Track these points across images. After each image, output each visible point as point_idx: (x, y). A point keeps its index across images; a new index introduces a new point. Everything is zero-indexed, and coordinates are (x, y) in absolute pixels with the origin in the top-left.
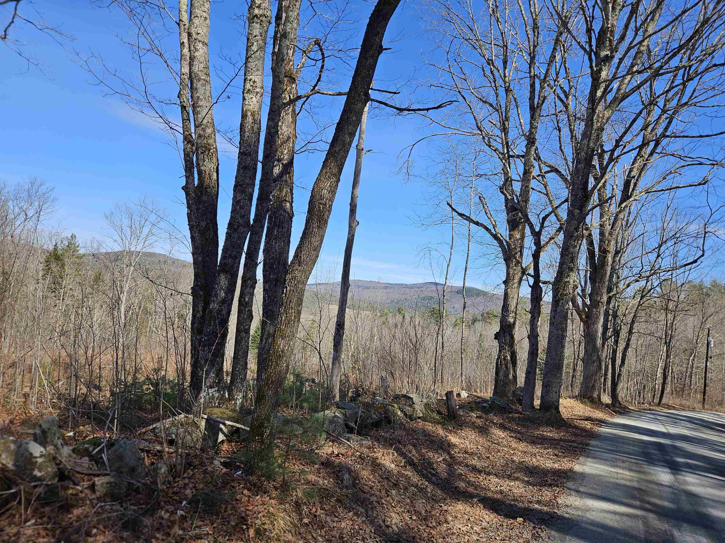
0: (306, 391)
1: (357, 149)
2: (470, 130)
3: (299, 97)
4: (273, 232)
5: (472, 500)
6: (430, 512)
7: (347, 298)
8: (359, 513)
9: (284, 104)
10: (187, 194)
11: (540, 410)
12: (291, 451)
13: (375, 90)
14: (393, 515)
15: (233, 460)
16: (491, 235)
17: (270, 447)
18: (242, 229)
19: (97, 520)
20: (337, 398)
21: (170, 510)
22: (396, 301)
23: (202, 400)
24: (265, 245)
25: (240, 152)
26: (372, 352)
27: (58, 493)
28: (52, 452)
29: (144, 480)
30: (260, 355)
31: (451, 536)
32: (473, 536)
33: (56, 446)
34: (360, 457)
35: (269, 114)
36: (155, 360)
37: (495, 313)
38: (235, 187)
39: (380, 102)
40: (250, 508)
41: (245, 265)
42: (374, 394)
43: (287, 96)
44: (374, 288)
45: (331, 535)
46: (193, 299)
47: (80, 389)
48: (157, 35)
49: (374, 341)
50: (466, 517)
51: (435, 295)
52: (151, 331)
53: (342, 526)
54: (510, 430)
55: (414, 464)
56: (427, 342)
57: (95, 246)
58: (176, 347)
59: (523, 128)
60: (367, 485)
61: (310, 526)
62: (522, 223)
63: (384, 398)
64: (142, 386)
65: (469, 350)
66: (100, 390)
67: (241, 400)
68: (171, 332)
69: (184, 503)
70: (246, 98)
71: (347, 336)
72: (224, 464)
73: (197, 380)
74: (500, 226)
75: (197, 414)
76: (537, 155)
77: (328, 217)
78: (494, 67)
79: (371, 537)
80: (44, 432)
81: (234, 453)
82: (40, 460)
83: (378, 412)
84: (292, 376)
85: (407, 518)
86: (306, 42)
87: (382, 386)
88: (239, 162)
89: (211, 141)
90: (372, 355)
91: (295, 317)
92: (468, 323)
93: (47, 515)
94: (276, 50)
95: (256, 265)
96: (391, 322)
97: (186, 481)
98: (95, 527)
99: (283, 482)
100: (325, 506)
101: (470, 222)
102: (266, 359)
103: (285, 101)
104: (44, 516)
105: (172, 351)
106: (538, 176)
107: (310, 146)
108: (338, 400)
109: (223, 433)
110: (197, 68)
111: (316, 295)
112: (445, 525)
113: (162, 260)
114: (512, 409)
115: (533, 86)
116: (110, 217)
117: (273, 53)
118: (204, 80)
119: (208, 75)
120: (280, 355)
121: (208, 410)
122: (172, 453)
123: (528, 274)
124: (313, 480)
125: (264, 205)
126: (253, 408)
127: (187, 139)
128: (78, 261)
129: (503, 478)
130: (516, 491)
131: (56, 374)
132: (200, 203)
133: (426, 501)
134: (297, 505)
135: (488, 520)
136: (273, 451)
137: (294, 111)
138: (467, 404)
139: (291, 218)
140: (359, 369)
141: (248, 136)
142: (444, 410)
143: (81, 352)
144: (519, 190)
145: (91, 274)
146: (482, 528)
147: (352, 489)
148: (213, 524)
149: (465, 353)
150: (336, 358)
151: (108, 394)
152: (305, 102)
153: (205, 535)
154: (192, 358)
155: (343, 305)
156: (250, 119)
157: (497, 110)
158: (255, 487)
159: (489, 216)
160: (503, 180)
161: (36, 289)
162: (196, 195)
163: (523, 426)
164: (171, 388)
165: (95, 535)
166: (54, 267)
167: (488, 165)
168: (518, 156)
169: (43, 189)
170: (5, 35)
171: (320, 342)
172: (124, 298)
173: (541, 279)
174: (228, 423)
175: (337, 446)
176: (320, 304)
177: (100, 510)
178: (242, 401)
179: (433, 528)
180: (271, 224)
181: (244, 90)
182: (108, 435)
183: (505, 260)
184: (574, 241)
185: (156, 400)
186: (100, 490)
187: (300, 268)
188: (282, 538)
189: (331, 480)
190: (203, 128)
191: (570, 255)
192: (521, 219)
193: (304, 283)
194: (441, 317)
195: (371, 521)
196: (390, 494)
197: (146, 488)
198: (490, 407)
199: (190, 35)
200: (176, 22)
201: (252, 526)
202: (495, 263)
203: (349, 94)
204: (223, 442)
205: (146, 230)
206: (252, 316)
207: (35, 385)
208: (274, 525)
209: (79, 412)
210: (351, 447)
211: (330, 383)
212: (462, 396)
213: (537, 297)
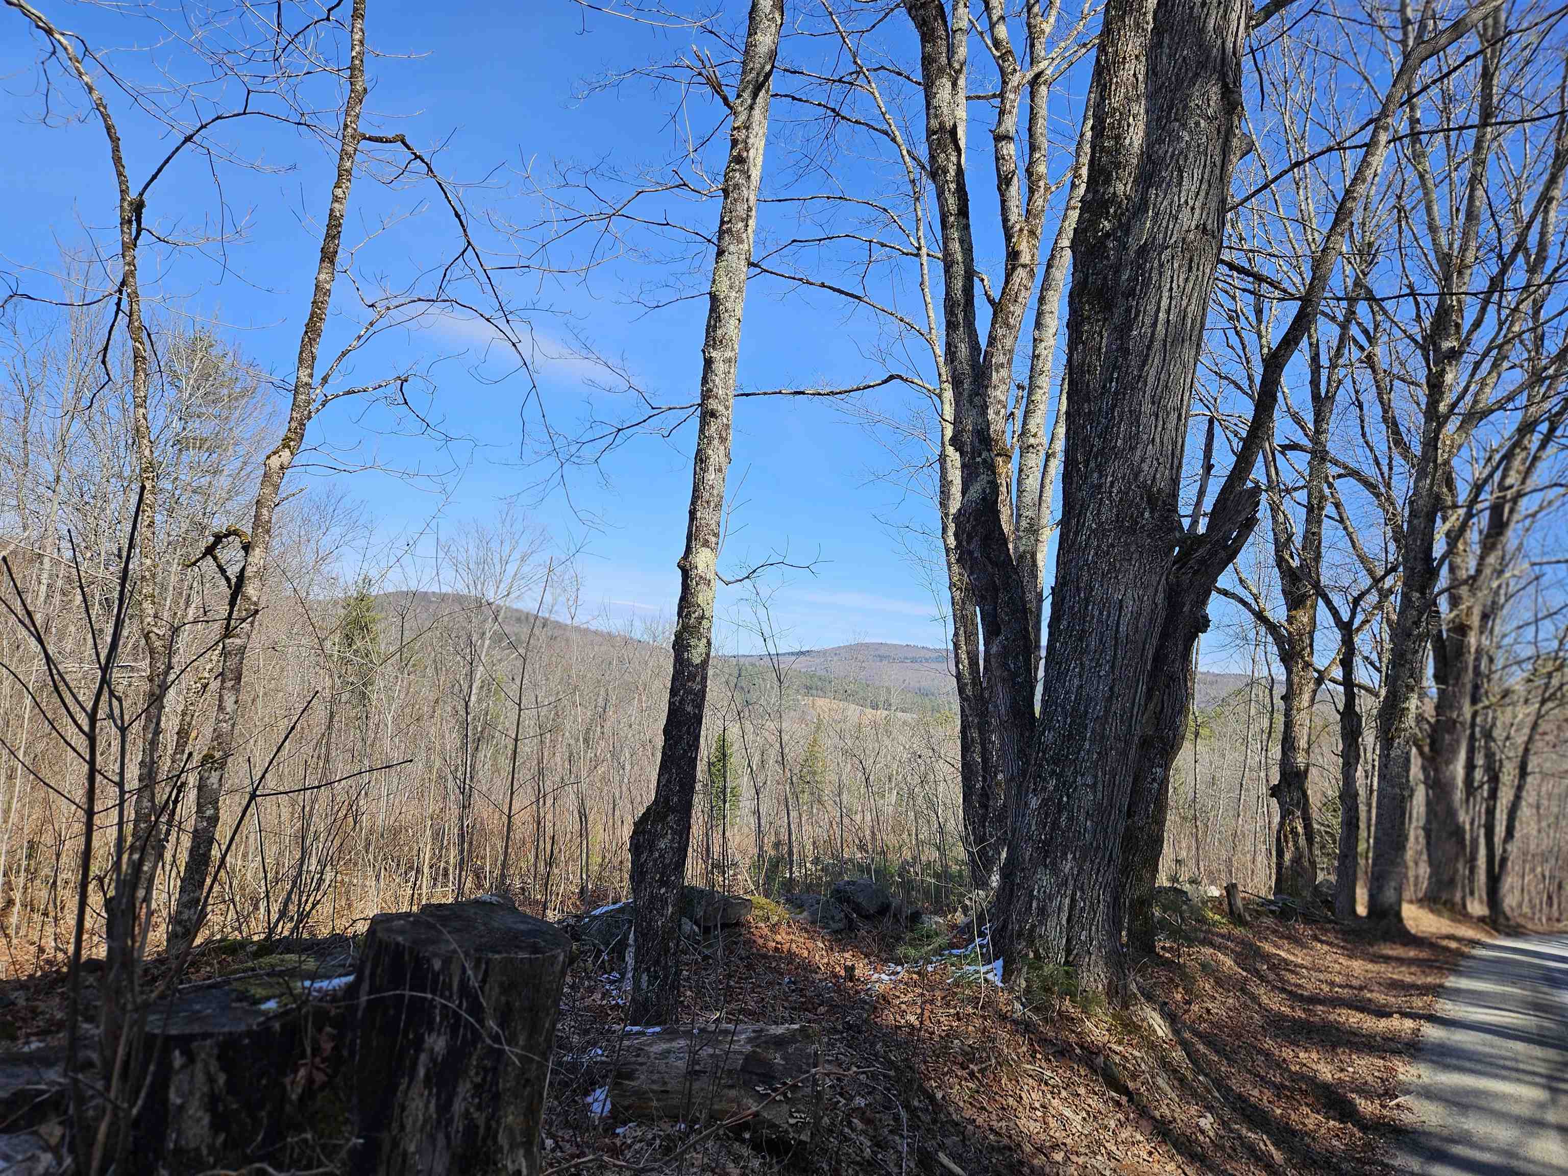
11: (1368, 919)
16: (1252, 613)
44: (914, 660)
62: (1310, 596)
123: (1332, 681)
138: (1254, 906)
183: (1282, 660)
184: (1414, 643)
191: (1408, 666)
192: (1309, 590)
213: (1352, 731)
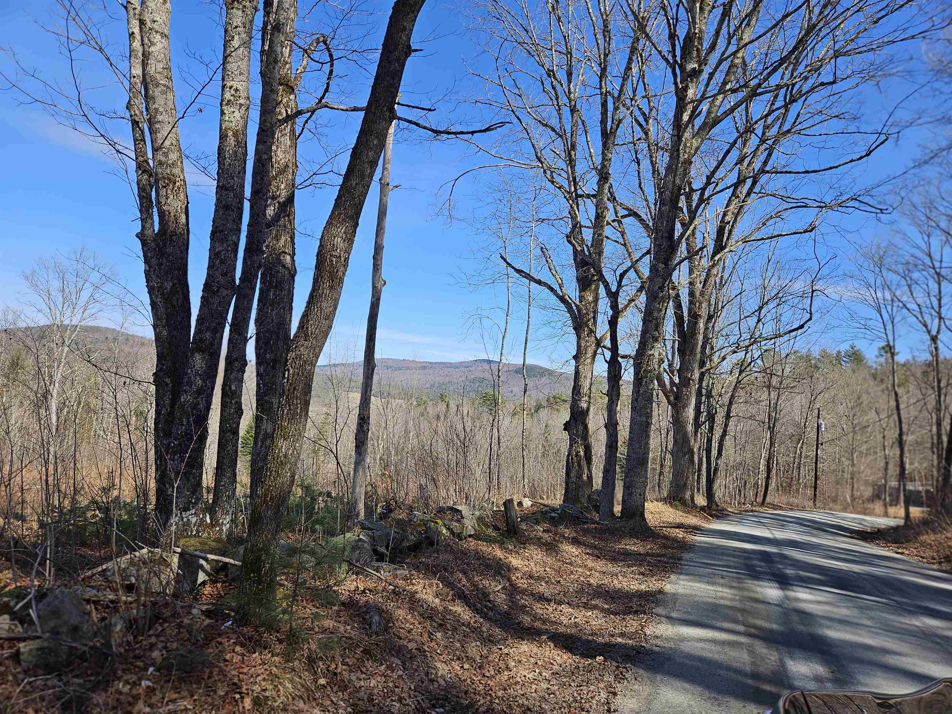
0: (319, 508)
1: (381, 183)
2: (528, 161)
3: (299, 113)
4: (268, 295)
5: (539, 638)
6: (486, 657)
7: (372, 382)
8: (394, 665)
9: (280, 121)
10: (144, 244)
11: (621, 518)
12: (299, 591)
13: (403, 105)
14: (439, 665)
15: (219, 607)
16: (557, 297)
17: (271, 586)
18: (224, 292)
19: (24, 702)
20: (362, 516)
21: (130, 681)
22: (437, 385)
23: (174, 528)
24: (258, 314)
25: (218, 186)
26: (408, 453)
29: (92, 641)
30: (253, 463)
31: (514, 686)
32: (542, 684)
34: (394, 592)
35: (258, 135)
36: (104, 476)
37: (564, 397)
38: (213, 233)
39: (410, 122)
40: (245, 671)
41: (230, 341)
42: (411, 509)
43: (283, 111)
44: (408, 368)
45: (357, 697)
46: (156, 390)
49: (409, 438)
50: (533, 660)
51: (487, 375)
52: (97, 436)
53: (372, 685)
54: (584, 545)
55: (465, 597)
56: (478, 437)
57: (10, 318)
58: (134, 456)
59: (594, 159)
60: (403, 628)
61: (329, 688)
62: (594, 281)
63: (425, 513)
64: (84, 513)
65: (532, 446)
66: (24, 521)
67: (228, 526)
68: (125, 436)
69: (151, 669)
70: (225, 112)
71: (373, 433)
72: (208, 613)
73: (165, 500)
75: (167, 547)
76: (612, 194)
77: (344, 274)
78: (556, 79)
79: (410, 697)
81: (221, 597)
83: (417, 531)
84: (299, 490)
85: (457, 667)
87: (422, 497)
88: (218, 200)
89: (176, 171)
90: (407, 457)
91: (301, 409)
92: (530, 410)
94: (266, 48)
95: (246, 340)
96: (431, 412)
97: (153, 640)
99: (290, 632)
100: (347, 660)
101: (530, 280)
102: (262, 467)
103: (280, 117)
105: (129, 462)
106: (613, 221)
107: (317, 179)
108: (363, 518)
109: (205, 571)
110: (153, 69)
111: (331, 380)
112: (506, 673)
113: (110, 336)
114: (587, 518)
115: (604, 105)
116: (31, 277)
117: (262, 52)
118: (164, 85)
119: (169, 78)
120: (281, 462)
121: (182, 542)
122: (131, 603)
123: (604, 347)
125: (255, 258)
126: (245, 535)
127: (142, 167)
129: (578, 606)
130: (594, 623)
132: (163, 255)
133: (482, 644)
134: (309, 661)
135: (560, 662)
136: (274, 592)
137: (293, 131)
138: (530, 515)
139: (293, 276)
140: (390, 476)
141: (230, 164)
142: (502, 525)
144: (591, 239)
145: (5, 358)
146: (553, 673)
147: (384, 635)
148: (192, 696)
149: (527, 450)
150: (359, 463)
151: (35, 526)
152: (308, 119)
153: (182, 710)
154: (157, 470)
155: (366, 392)
156: (231, 141)
157: (561, 136)
158: (250, 642)
159: (554, 272)
160: (571, 226)
162: (157, 245)
163: (601, 539)
164: (128, 513)
167: (551, 206)
168: (588, 196)
171: (337, 442)
172: (56, 391)
173: (619, 352)
174: (211, 557)
175: (363, 579)
176: (336, 392)
177: (28, 687)
178: (231, 527)
179: (491, 677)
180: (265, 284)
181: (222, 101)
182: (36, 583)
183: (575, 328)
184: (659, 304)
185: (106, 530)
186: (28, 660)
187: (307, 343)
188: (290, 708)
189: (356, 625)
190: (164, 153)
191: (654, 322)
192: (594, 276)
193: (313, 364)
194: (496, 404)
195: (410, 676)
196: (434, 638)
197: (96, 653)
198: (560, 517)
199: (142, 23)
200: (122, 5)
201: (248, 694)
202: (563, 333)
203: (368, 110)
204: (204, 583)
205: (85, 295)
206: (242, 410)
208: (279, 691)
210: (381, 579)
211: (352, 497)
212: (524, 505)
213: (615, 376)
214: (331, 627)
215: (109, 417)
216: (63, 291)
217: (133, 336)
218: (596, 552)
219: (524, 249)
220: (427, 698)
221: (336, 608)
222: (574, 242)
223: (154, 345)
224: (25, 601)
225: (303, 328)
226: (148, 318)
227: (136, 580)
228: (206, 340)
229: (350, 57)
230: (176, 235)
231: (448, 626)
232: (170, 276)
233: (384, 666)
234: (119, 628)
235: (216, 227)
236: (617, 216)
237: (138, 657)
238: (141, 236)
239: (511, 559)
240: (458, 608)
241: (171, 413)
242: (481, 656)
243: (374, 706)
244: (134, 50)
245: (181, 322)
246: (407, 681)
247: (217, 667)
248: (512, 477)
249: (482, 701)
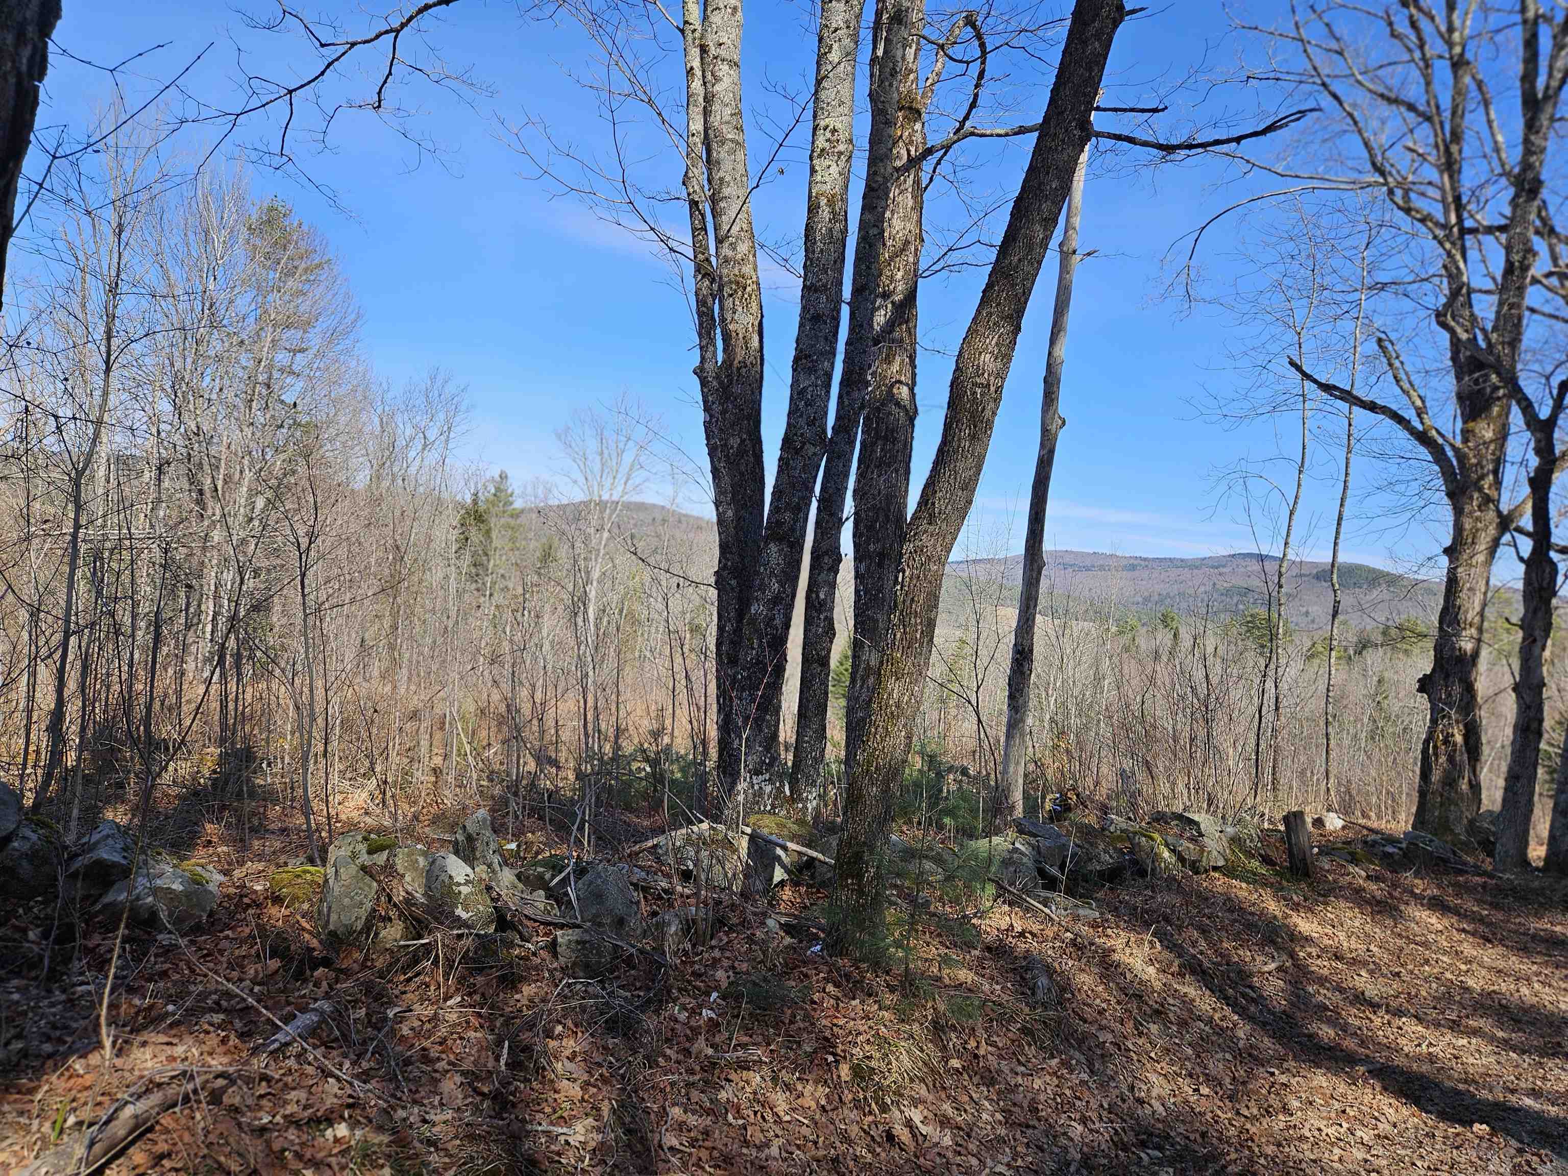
0: (948, 791)
1: (1061, 251)
2: (1354, 176)
3: (929, 151)
4: (873, 451)
5: (1352, 1068)
6: (1244, 1083)
7: (1037, 591)
8: (1074, 1062)
9: (897, 170)
10: (704, 383)
11: (1545, 869)
12: (920, 916)
13: (1105, 110)
14: (1153, 1078)
15: (803, 921)
16: (1412, 434)
17: (877, 902)
18: (810, 450)
19: (562, 1009)
20: (1019, 812)
21: (689, 1006)
22: (1156, 598)
23: (741, 798)
24: (858, 481)
25: (805, 286)
26: (1099, 713)
27: (495, 953)
28: (484, 876)
29: (641, 942)
30: (850, 712)
31: (1297, 1143)
32: (1354, 1151)
33: (489, 866)
34: (1073, 943)
35: (864, 198)
36: (653, 715)
37: (1421, 628)
38: (796, 360)
39: (1118, 137)
40: (841, 1022)
41: (818, 524)
42: (1104, 809)
43: (904, 152)
44: (1102, 568)
45: (1011, 1100)
46: (719, 596)
47: (525, 763)
48: (643, 60)
49: (1102, 688)
50: (1337, 1106)
51: (1256, 583)
52: (642, 658)
53: (1036, 1086)
54: (1457, 913)
55: (1204, 972)
56: (1236, 694)
57: (540, 492)
58: (690, 689)
59: (1504, 156)
60: (1089, 1006)
61: (966, 1077)
62: (1499, 399)
63: (1130, 819)
64: (629, 764)
65: (1348, 718)
66: (558, 768)
67: (815, 803)
68: (678, 659)
69: (715, 995)
70: (817, 168)
71: (1038, 676)
72: (788, 929)
73: (730, 756)
74: (1436, 410)
75: (733, 825)
76: (1544, 221)
77: (994, 414)
78: (1420, 9)
79: (1101, 1119)
80: (470, 838)
81: (805, 907)
82: (465, 890)
83: (1115, 849)
84: (918, 759)
85: (1186, 1088)
86: (943, 24)
87: (1124, 792)
88: (804, 308)
89: (747, 269)
90: (1099, 721)
91: (922, 633)
92: (1345, 651)
93: (481, 990)
94: (880, 53)
95: (840, 523)
96: (1143, 646)
97: (717, 953)
98: (560, 1022)
99: (906, 976)
100: (995, 1038)
101: (1352, 404)
102: (863, 719)
103: (898, 164)
104: (475, 992)
105: (683, 696)
106: (1549, 275)
107: (954, 257)
108: (1021, 816)
109: (783, 866)
110: (718, 117)
111: (969, 587)
112: (1281, 1117)
113: (659, 517)
114: (1465, 864)
115: (1531, 43)
116: (563, 436)
117: (874, 60)
118: (732, 141)
119: (739, 129)
120: (892, 713)
121: (752, 819)
122: (688, 897)
123: (1519, 530)
124: (969, 982)
125: (856, 394)
126: (839, 820)
127: (703, 270)
128: (512, 522)
129: (1438, 1025)
130: (1471, 1060)
131: (484, 733)
132: (728, 399)
133: (1235, 1058)
134: (935, 1028)
135: (1393, 1119)
136: (882, 912)
137: (917, 182)
138: (1340, 845)
139: (911, 418)
140: (1068, 751)
141: (822, 250)
142: (1280, 857)
143: (524, 693)
144: (1492, 316)
145: (534, 547)
146: (1379, 1136)
147: (1057, 1011)
148: (769, 1044)
149: (1336, 724)
150: (1014, 724)
151: (571, 776)
152: (942, 157)
153: (754, 1062)
154: (719, 711)
155: (1028, 608)
156: (825, 213)
157: (1429, 119)
158: (848, 981)
159: (1406, 386)
160: (1447, 292)
161: (446, 577)
162: (721, 383)
163: (1495, 906)
164: (682, 770)
165: (560, 1037)
166: (475, 536)
167: (1405, 258)
168: (1490, 230)
169: (450, 389)
170: (380, 101)
171: (978, 688)
172: (593, 593)
173: (1554, 540)
174: (791, 846)
175: (1021, 914)
176: (977, 606)
177: (566, 990)
178: (818, 805)
179: (1253, 1119)
180: (869, 435)
181: (813, 151)
182: (575, 854)
183: (1450, 495)
185: (655, 790)
186: (566, 957)
187: (932, 528)
188: (906, 1092)
189: (1009, 985)
190: (731, 244)
192: (1497, 388)
193: (942, 562)
194: (1273, 637)
195: (1102, 1085)
196: (1145, 1031)
197: (645, 958)
198: (1405, 855)
199: (704, 49)
200: (678, 27)
201: (845, 1058)
202: (1422, 503)
203: (1044, 129)
204: (782, 883)
205: (628, 458)
206: (834, 629)
207: (452, 752)
208: (890, 1063)
209: (524, 807)
210: (1051, 919)
211: (1003, 780)
212: (1327, 825)
213: (1541, 588)
214: (969, 981)
215: (657, 631)
216: (602, 453)
217: (686, 516)
218: (1481, 929)
219: (1340, 344)
220: (1133, 1129)
221: (977, 953)
222: (1453, 324)
223: (716, 528)
224: (563, 875)
225: (926, 505)
226: (707, 489)
227: (695, 865)
228: (784, 523)
229: (1014, 43)
230: (746, 366)
231: (1171, 1015)
232: (737, 428)
233: (1056, 1060)
234: (673, 929)
235: (801, 351)
236: (1556, 264)
237: (697, 975)
238: (699, 372)
239: (1299, 921)
240: (1190, 989)
241: (738, 631)
242: (1234, 1078)
243: (1039, 1120)
244: (693, 94)
245: (750, 497)
246: (1096, 1092)
247: (802, 1009)
248: (1303, 773)
249: (1233, 1156)
